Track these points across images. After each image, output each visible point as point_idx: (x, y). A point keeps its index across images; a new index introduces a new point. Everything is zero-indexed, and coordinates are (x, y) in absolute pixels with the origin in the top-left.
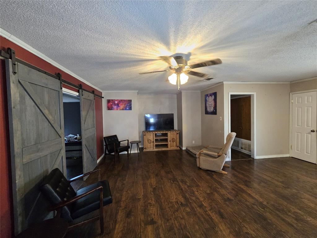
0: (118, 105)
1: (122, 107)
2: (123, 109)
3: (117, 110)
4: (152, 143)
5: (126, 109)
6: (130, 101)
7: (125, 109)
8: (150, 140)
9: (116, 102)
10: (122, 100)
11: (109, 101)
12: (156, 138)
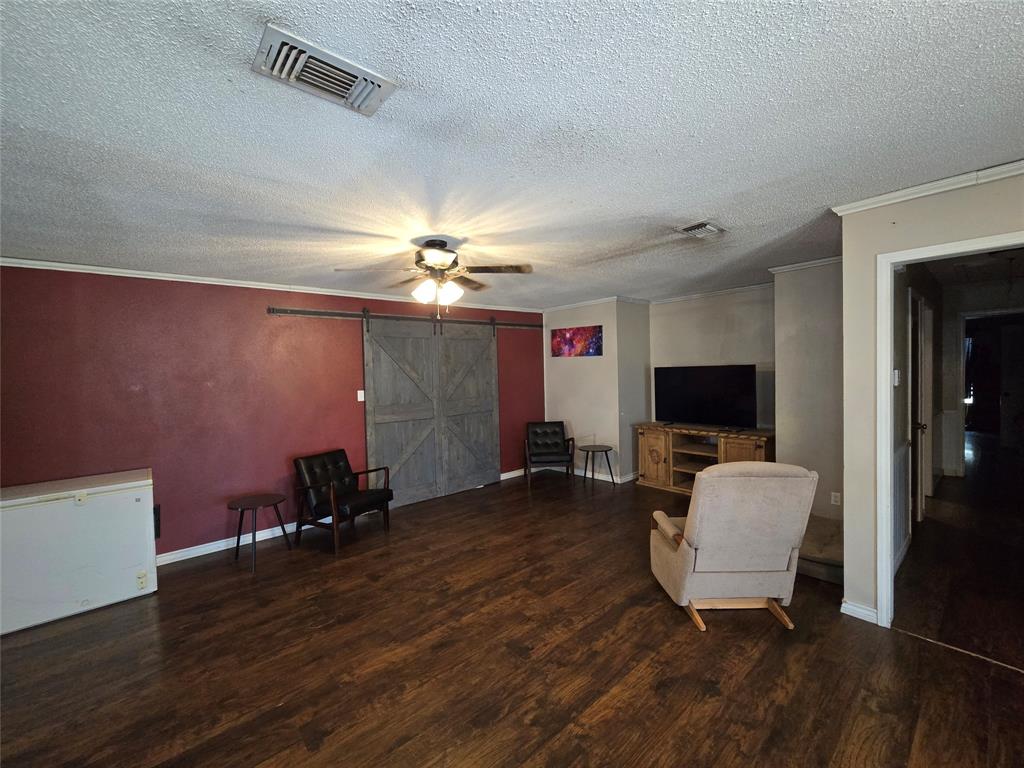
0: (570, 342)
1: (579, 347)
2: (581, 354)
3: (570, 355)
4: (662, 465)
5: (588, 354)
6: (599, 329)
7: (585, 353)
8: (657, 452)
9: (568, 335)
10: (578, 329)
11: (554, 333)
12: (676, 450)
